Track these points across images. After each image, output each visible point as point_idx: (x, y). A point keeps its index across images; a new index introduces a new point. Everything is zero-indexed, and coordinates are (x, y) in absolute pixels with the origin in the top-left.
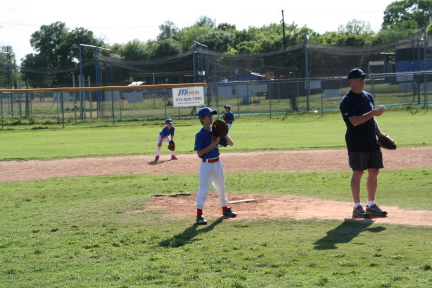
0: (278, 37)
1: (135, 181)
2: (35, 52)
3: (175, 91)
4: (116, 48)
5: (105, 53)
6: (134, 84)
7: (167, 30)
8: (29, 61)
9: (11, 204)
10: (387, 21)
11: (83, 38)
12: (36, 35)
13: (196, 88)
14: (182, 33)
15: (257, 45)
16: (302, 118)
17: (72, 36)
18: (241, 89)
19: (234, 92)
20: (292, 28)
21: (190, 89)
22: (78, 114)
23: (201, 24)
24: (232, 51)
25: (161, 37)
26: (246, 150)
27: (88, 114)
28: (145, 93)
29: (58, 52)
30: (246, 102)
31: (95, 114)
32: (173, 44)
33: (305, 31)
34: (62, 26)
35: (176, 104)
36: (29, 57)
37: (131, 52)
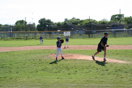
0: (89, 22)
1: (50, 51)
2: (39, 24)
3: (64, 32)
4: (56, 23)
5: (53, 24)
6: (58, 31)
7: (66, 20)
8: (38, 26)
9: (24, 55)
10: (112, 19)
11: (49, 21)
12: (40, 21)
13: (69, 32)
14: (69, 21)
15: (84, 23)
16: (90, 39)
17: (47, 21)
18: (79, 32)
19: (78, 33)
20: (92, 20)
21: (67, 32)
22: (45, 37)
23: (73, 19)
24: (79, 24)
25: (65, 21)
26: (76, 45)
27: (47, 37)
28: (60, 33)
29: (44, 24)
30: (80, 35)
31: (48, 37)
32: (67, 23)
33: (94, 21)
34: (45, 19)
35: (64, 35)
36: (38, 25)
37: (59, 24)
